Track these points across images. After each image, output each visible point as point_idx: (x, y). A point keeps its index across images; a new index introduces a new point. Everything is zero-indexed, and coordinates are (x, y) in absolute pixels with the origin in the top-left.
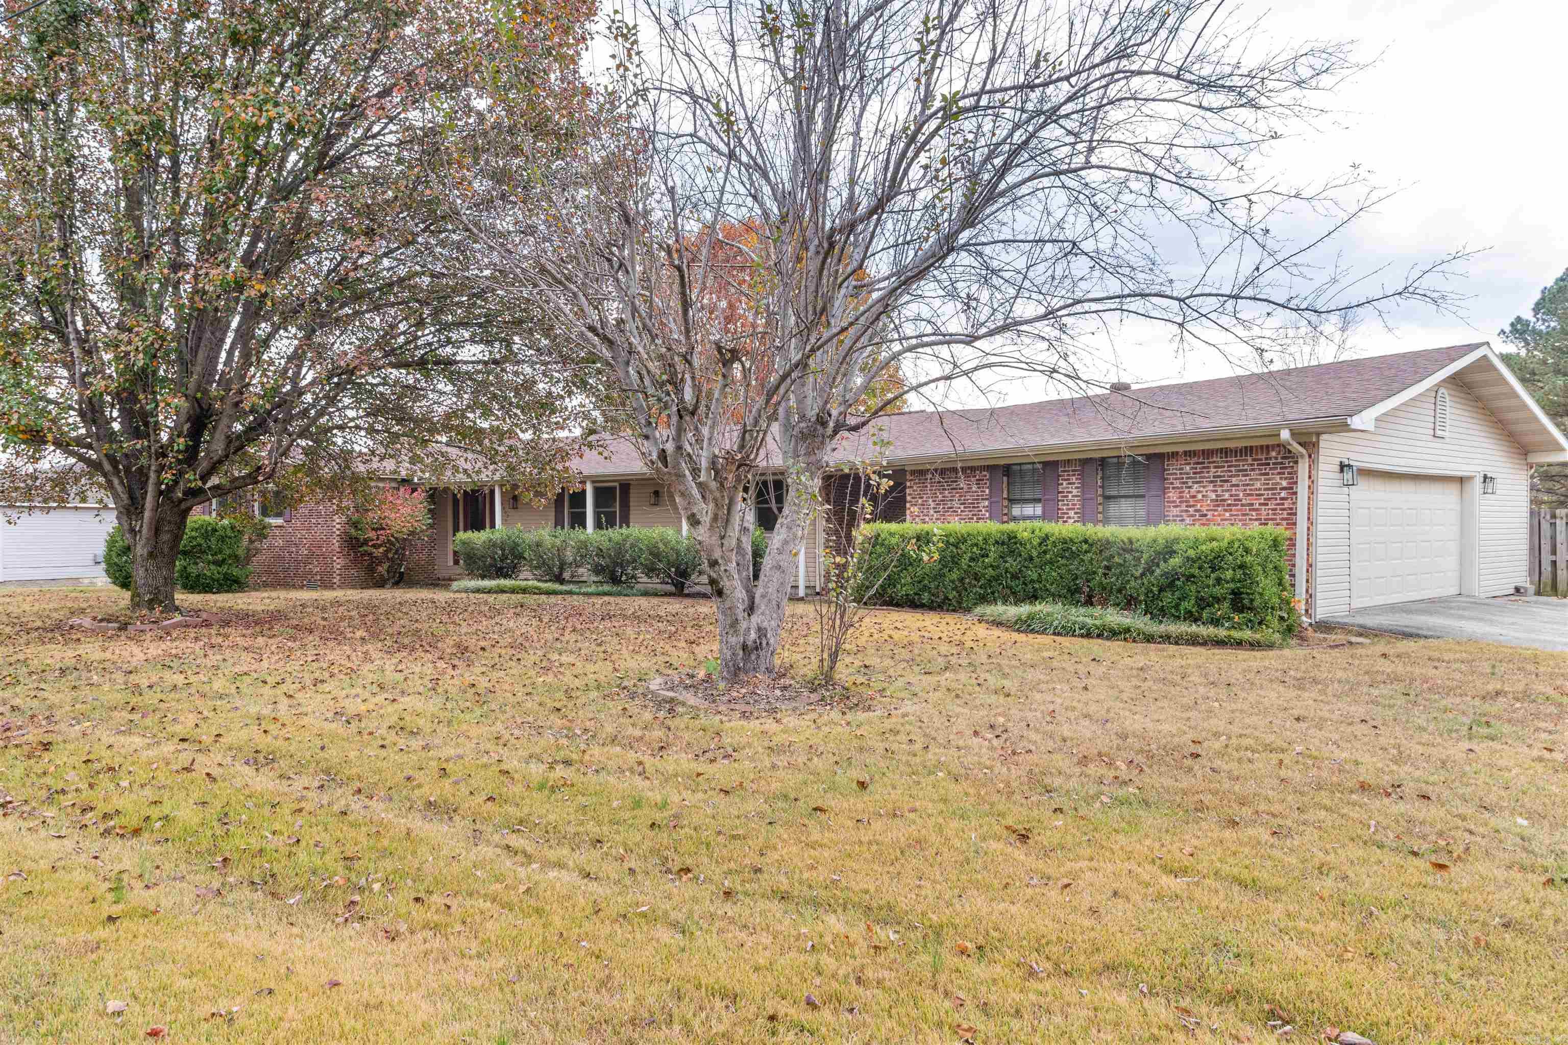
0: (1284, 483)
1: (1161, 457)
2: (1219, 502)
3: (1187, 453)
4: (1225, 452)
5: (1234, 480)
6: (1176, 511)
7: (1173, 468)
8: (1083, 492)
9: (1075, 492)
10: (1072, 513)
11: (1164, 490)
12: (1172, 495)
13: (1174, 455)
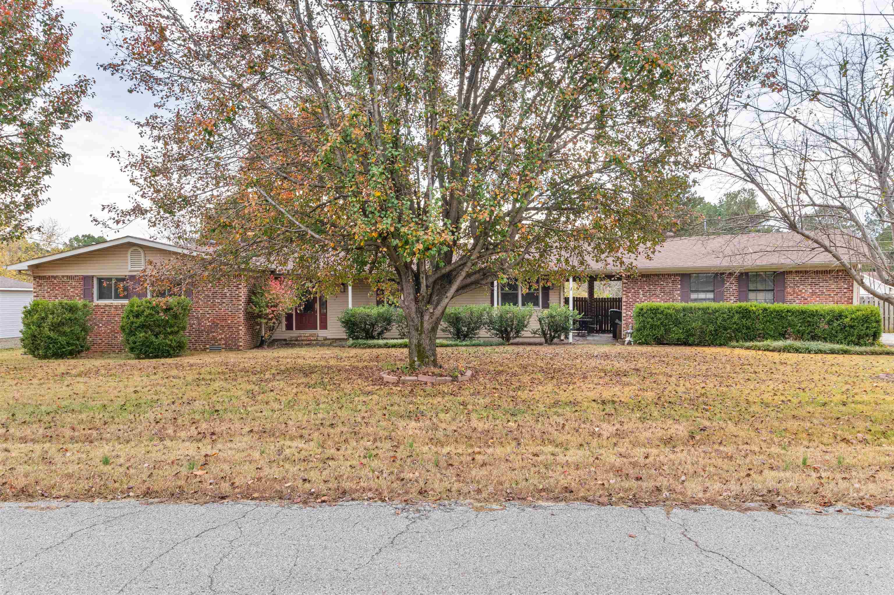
0: (846, 286)
1: (783, 273)
2: (813, 293)
3: (796, 272)
4: (817, 272)
5: (821, 284)
6: (791, 297)
7: (789, 278)
8: (739, 288)
9: (734, 288)
10: (732, 298)
11: (785, 288)
12: (789, 290)
13: (790, 272)
